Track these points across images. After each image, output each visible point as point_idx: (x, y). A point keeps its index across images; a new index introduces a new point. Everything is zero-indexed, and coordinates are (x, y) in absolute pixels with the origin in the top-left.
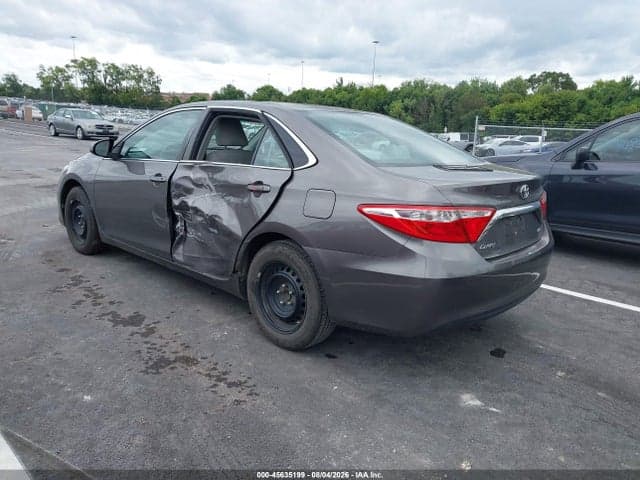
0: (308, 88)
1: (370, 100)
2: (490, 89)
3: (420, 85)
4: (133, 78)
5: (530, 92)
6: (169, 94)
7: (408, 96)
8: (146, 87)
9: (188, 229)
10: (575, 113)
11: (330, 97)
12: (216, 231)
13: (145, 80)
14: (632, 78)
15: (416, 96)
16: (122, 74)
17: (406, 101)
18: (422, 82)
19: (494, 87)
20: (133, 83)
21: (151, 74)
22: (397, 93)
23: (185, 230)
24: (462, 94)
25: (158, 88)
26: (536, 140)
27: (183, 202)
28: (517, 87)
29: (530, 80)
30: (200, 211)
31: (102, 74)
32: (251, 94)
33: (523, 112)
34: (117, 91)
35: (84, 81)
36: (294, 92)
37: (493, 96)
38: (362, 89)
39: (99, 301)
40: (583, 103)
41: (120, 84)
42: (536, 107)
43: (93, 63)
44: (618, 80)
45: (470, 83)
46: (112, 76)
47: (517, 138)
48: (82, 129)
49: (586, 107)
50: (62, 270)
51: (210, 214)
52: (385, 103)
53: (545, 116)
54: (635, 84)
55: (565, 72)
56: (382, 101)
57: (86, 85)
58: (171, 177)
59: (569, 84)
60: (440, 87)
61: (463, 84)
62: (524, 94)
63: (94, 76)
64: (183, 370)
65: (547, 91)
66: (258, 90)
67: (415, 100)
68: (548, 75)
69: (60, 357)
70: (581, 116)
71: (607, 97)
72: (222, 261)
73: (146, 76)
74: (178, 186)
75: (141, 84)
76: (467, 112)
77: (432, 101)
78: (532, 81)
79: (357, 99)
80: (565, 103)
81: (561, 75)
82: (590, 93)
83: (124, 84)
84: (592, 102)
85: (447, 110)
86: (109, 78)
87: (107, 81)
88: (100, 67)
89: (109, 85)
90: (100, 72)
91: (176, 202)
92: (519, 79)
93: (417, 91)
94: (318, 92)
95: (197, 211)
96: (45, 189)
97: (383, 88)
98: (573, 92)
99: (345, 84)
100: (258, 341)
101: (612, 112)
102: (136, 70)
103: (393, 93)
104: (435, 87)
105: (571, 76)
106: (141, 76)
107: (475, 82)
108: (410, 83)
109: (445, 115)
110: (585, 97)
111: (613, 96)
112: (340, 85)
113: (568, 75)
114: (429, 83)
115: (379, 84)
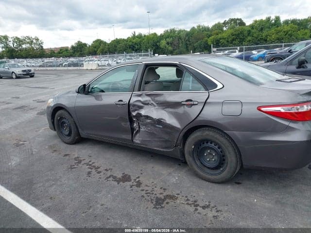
0: (118, 38)
1: (150, 41)
2: (206, 29)
3: (173, 31)
4: (28, 43)
5: (225, 29)
6: (48, 49)
7: (168, 37)
8: (36, 47)
9: (141, 127)
10: (246, 37)
11: (130, 41)
12: (161, 127)
13: (35, 43)
14: (270, 17)
15: (172, 37)
16: (22, 41)
17: (167, 39)
18: (174, 29)
19: (208, 28)
20: (28, 45)
21: (37, 40)
22: (163, 36)
23: (139, 127)
24: (193, 33)
25: (42, 47)
26: (235, 52)
27: (138, 113)
28: (218, 27)
29: (224, 23)
30: (150, 117)
31: (11, 42)
32: (90, 45)
33: (223, 39)
34: (20, 50)
35: (3, 47)
36: (112, 41)
37: (208, 32)
38: (145, 36)
39: (99, 170)
40: (249, 32)
41: (22, 47)
42: (229, 36)
43: (6, 38)
44: (264, 19)
45: (196, 27)
46: (17, 43)
47: (226, 52)
48: (15, 73)
49: (251, 33)
50: (66, 155)
51: (158, 118)
52: (158, 42)
53: (233, 40)
54: (272, 20)
55: (239, 18)
56: (156, 41)
57: (4, 49)
58: (129, 101)
59: (242, 23)
60: (182, 31)
61: (193, 29)
62: (222, 30)
63: (7, 44)
64: (173, 203)
65: (233, 28)
66: (94, 42)
67: (171, 39)
68: (232, 20)
69: (105, 206)
70: (249, 38)
71: (260, 27)
72: (166, 141)
73: (34, 41)
74: (134, 105)
75: (33, 46)
76: (197, 42)
77: (180, 38)
78: (225, 23)
79: (143, 41)
80: (242, 33)
81: (238, 19)
82: (252, 26)
83: (24, 46)
84: (253, 31)
85: (187, 42)
86: (15, 44)
87: (15, 46)
88: (10, 39)
89: (16, 48)
90: (10, 41)
91: (134, 114)
92: (219, 23)
93: (172, 34)
94: (124, 39)
95: (147, 117)
96: (19, 110)
97: (155, 34)
98: (244, 27)
99: (136, 34)
100: (196, 180)
101: (264, 34)
102: (29, 39)
103: (160, 36)
104: (180, 31)
105: (242, 19)
106: (32, 42)
107: (199, 26)
108: (167, 31)
109: (187, 44)
110: (250, 29)
111: (262, 27)
112: (134, 35)
113: (241, 19)
114: (177, 30)
115: (153, 33)
